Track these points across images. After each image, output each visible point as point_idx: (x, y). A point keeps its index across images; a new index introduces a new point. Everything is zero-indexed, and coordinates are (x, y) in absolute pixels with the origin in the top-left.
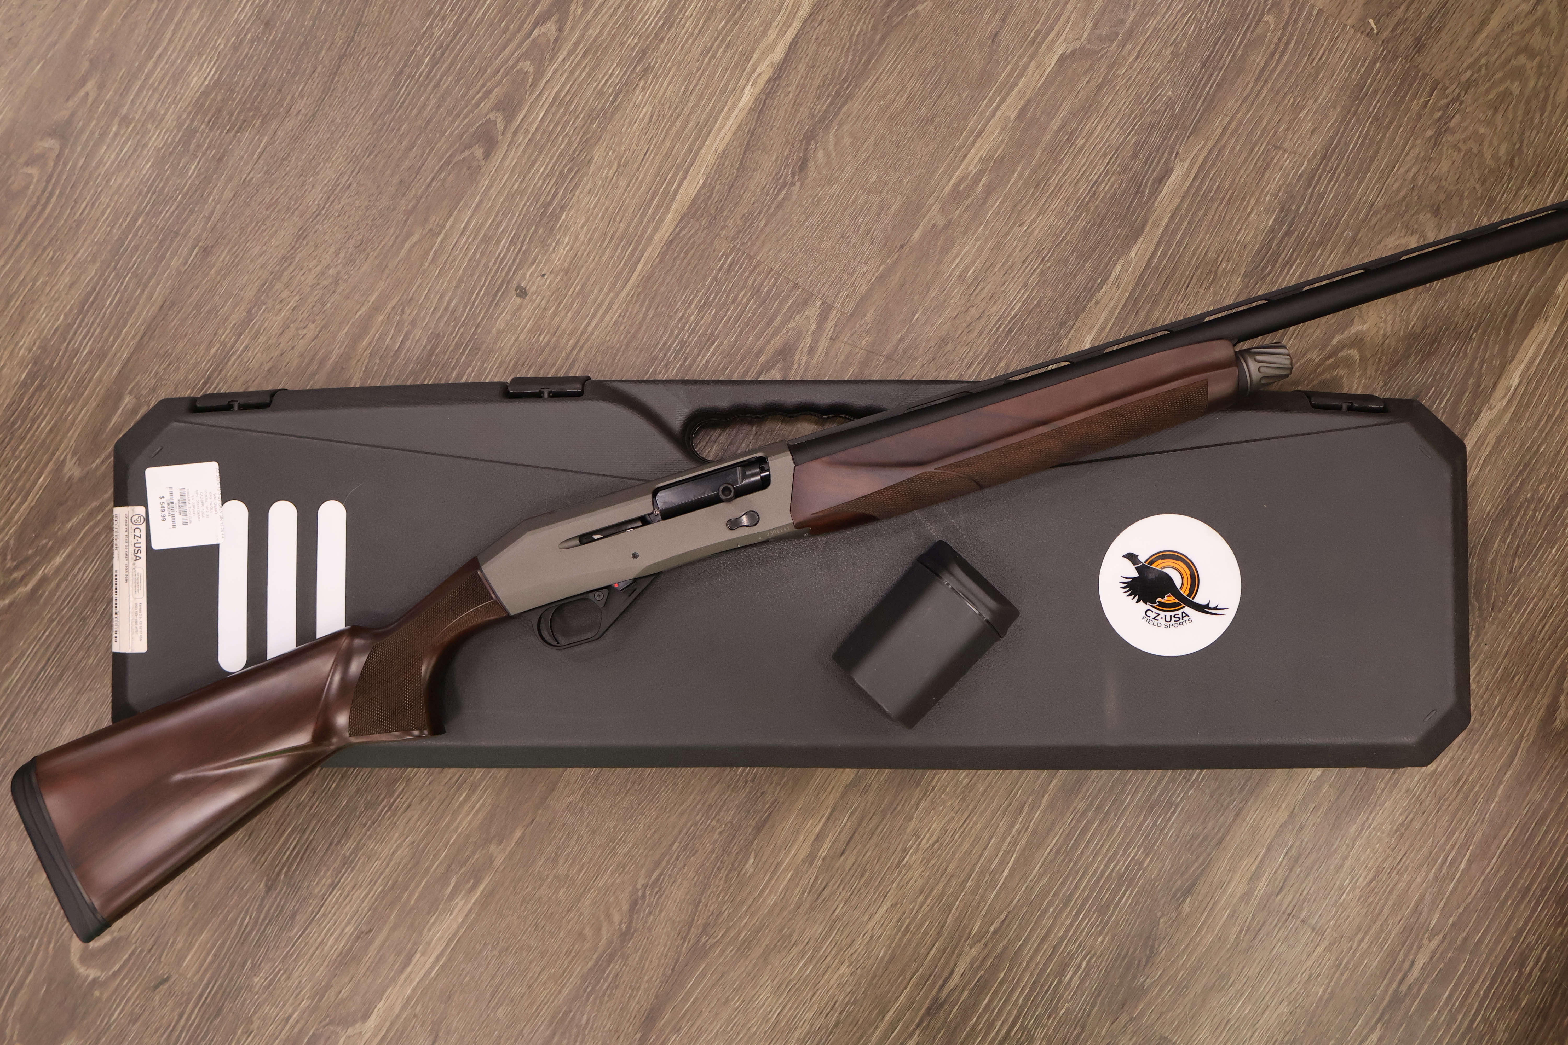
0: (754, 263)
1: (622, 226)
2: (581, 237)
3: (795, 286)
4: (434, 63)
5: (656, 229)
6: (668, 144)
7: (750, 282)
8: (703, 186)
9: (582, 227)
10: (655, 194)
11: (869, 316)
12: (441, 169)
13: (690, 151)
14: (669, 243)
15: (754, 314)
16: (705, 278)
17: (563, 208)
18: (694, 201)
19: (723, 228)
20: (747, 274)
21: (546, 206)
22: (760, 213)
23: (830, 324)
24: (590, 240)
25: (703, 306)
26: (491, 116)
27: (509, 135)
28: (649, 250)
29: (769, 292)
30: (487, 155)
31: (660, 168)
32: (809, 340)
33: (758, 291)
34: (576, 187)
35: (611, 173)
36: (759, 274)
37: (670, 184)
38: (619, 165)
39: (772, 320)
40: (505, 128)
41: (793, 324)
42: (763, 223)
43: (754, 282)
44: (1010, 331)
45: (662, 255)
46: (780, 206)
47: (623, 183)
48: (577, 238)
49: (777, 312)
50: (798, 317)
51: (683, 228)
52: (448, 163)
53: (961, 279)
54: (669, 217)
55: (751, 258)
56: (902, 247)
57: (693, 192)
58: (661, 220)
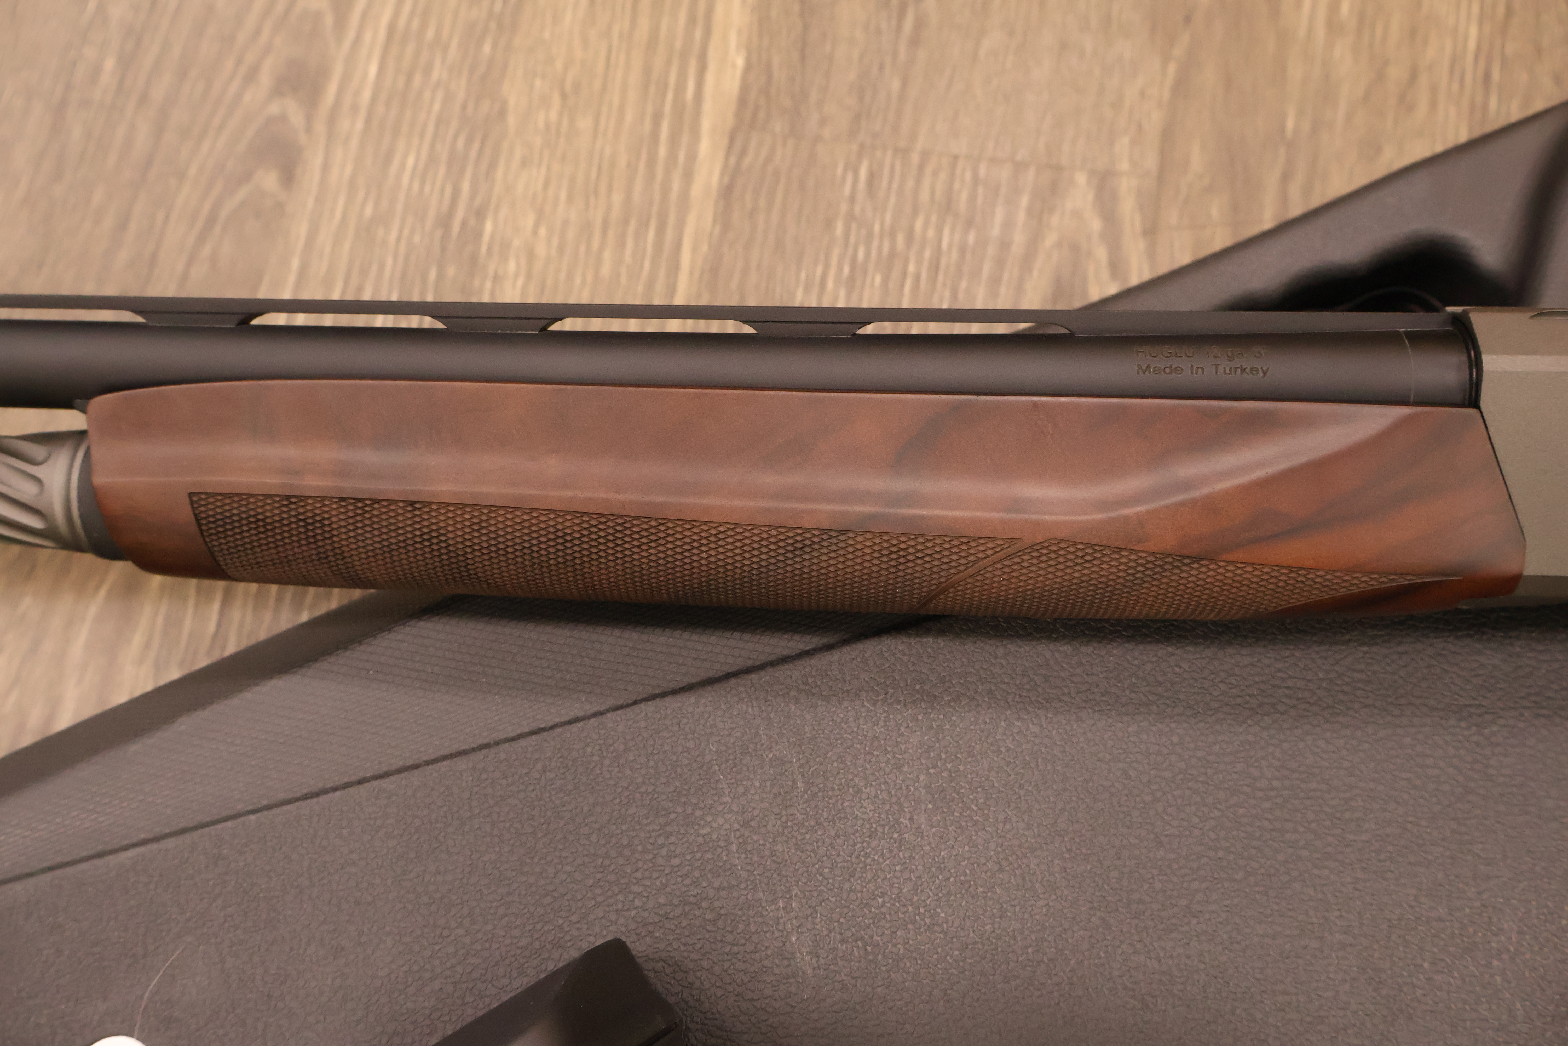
0: (915, 158)
1: (617, 198)
2: (541, 250)
3: (1020, 167)
4: (126, 63)
5: (688, 176)
6: (644, 24)
7: (924, 196)
8: (748, 68)
9: (535, 232)
10: (657, 118)
11: (1197, 161)
12: (202, 239)
13: (692, 20)
14: (727, 192)
15: (963, 250)
16: (829, 224)
17: (480, 214)
18: (742, 101)
19: (822, 122)
20: (910, 184)
21: (445, 222)
22: (881, 68)
23: (1128, 207)
24: (561, 249)
25: (852, 278)
26: (274, 109)
27: (320, 127)
28: (691, 220)
29: (972, 198)
30: (288, 178)
31: (647, 70)
32: (1101, 253)
33: (948, 206)
34: (493, 166)
35: (553, 116)
36: (935, 174)
37: (680, 89)
38: (564, 96)
39: (1005, 245)
40: (309, 119)
41: (1050, 239)
42: (896, 85)
43: (932, 193)
44: (1487, 77)
45: (724, 217)
46: (915, 42)
47: (584, 123)
48: (531, 255)
49: (1008, 225)
50: (1055, 220)
51: (743, 153)
52: (212, 220)
53: (1334, 27)
54: (704, 146)
55: (904, 153)
56: (1188, 19)
57: (732, 83)
58: (692, 157)
